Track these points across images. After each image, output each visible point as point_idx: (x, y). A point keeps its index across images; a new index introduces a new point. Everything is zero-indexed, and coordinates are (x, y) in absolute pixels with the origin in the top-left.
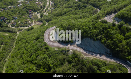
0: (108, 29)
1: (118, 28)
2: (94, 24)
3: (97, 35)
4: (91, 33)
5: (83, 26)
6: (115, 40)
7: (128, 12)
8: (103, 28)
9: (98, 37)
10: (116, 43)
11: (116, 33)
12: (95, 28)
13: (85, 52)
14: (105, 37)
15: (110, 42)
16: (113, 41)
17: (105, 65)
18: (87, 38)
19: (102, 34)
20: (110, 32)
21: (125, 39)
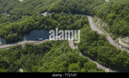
0: (46, 19)
1: (52, 17)
2: (35, 19)
3: (40, 25)
4: (34, 25)
5: (26, 23)
6: (53, 24)
7: (54, 7)
8: (42, 19)
9: (41, 26)
10: (55, 26)
11: (52, 21)
12: (37, 21)
13: (36, 41)
14: (46, 25)
15: (50, 27)
16: (52, 25)
17: (54, 42)
18: (33, 31)
19: (43, 24)
20: (48, 21)
21: (59, 22)
